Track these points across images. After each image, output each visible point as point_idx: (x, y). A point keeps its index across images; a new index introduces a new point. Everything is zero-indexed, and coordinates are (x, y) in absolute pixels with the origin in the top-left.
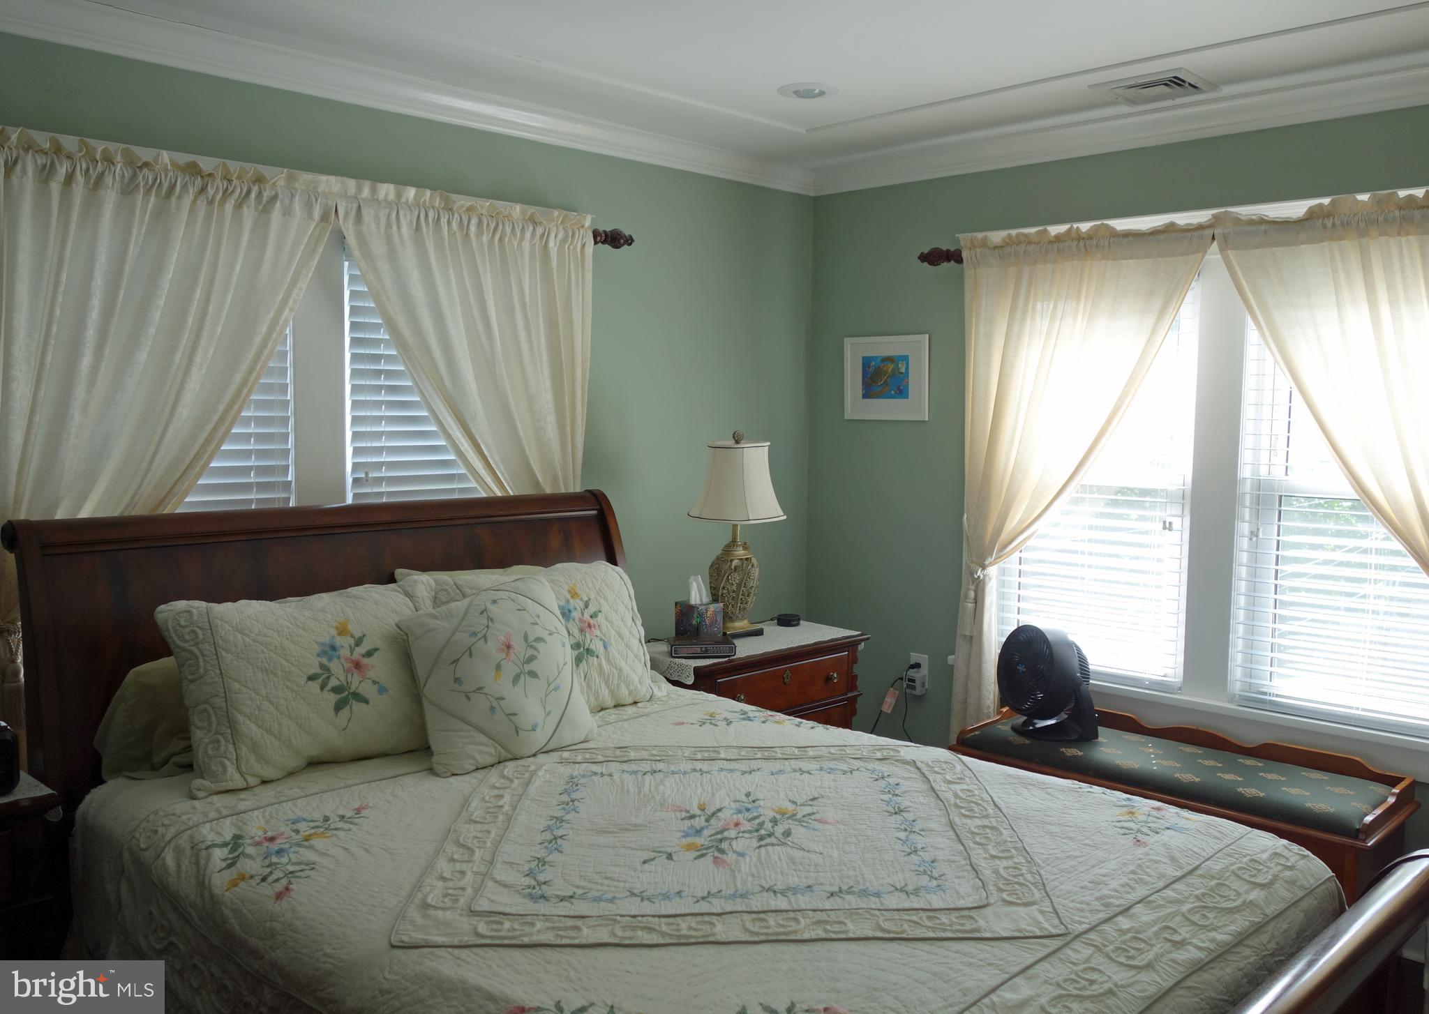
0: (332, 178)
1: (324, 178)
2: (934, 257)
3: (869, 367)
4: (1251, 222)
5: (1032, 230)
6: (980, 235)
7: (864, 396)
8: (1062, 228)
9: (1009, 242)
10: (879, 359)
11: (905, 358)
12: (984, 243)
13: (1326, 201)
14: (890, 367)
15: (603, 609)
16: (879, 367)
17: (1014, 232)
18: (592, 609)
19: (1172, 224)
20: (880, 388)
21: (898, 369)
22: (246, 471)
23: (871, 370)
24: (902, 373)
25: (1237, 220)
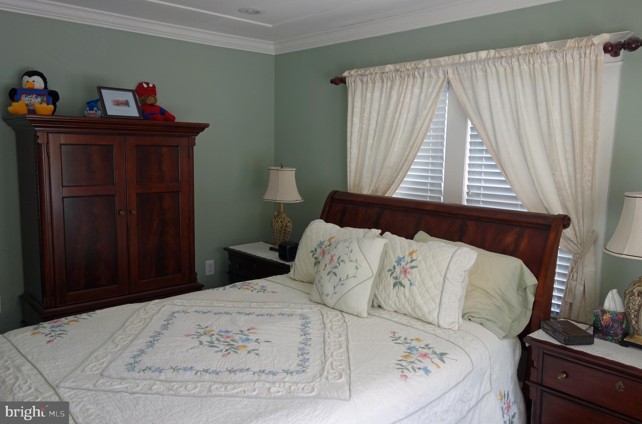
0: (446, 58)
1: (441, 59)
15: (419, 267)
18: (414, 264)
22: (426, 184)
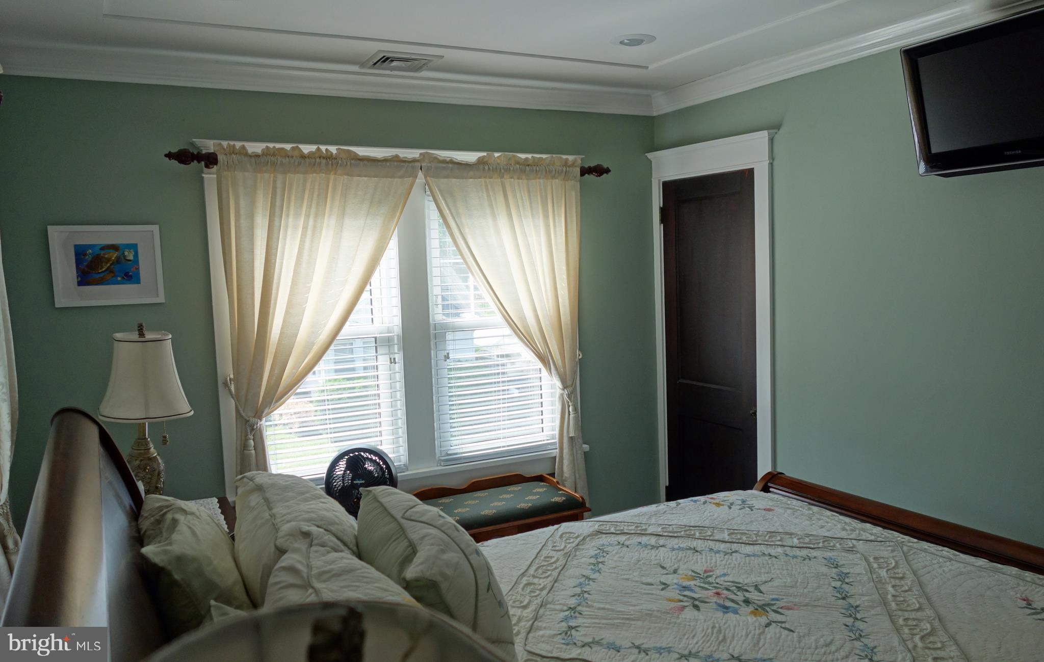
2: (183, 157)
3: (85, 255)
4: (444, 162)
5: (288, 146)
6: (238, 144)
7: (80, 284)
8: (312, 148)
9: (267, 153)
10: (99, 247)
11: (134, 247)
12: (243, 152)
13: (485, 154)
14: (114, 255)
16: (98, 255)
17: (271, 145)
19: (397, 156)
20: (102, 275)
21: (125, 257)
23: (89, 258)
24: (130, 260)
25: (436, 159)
